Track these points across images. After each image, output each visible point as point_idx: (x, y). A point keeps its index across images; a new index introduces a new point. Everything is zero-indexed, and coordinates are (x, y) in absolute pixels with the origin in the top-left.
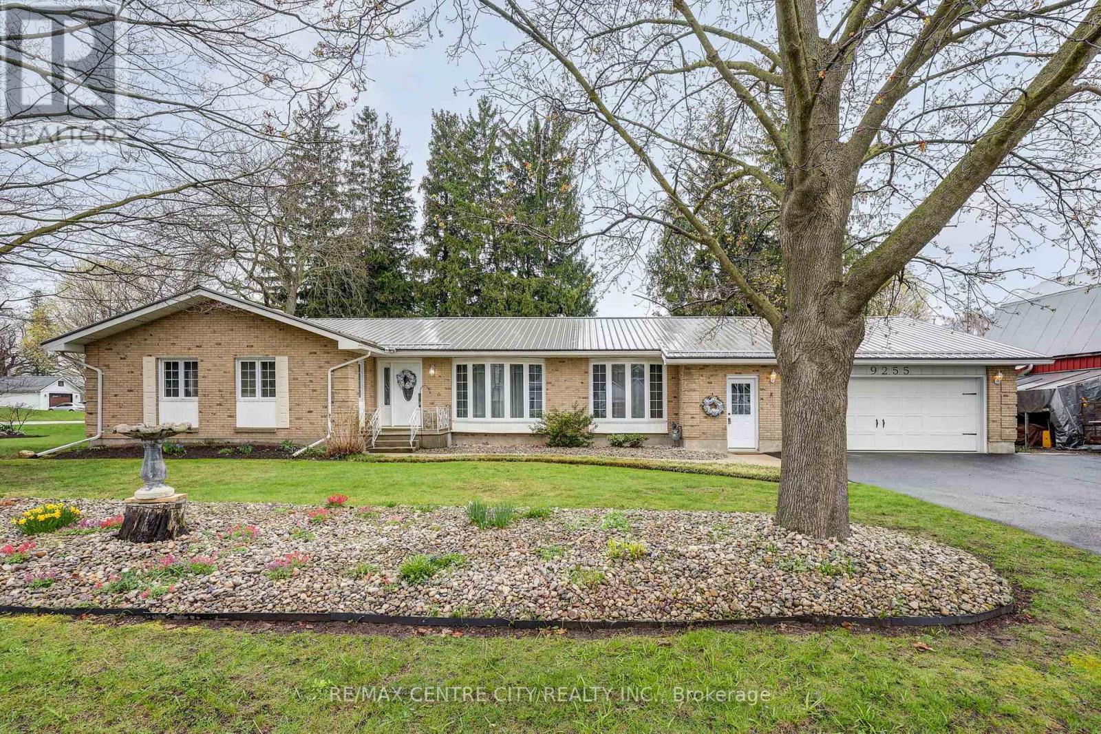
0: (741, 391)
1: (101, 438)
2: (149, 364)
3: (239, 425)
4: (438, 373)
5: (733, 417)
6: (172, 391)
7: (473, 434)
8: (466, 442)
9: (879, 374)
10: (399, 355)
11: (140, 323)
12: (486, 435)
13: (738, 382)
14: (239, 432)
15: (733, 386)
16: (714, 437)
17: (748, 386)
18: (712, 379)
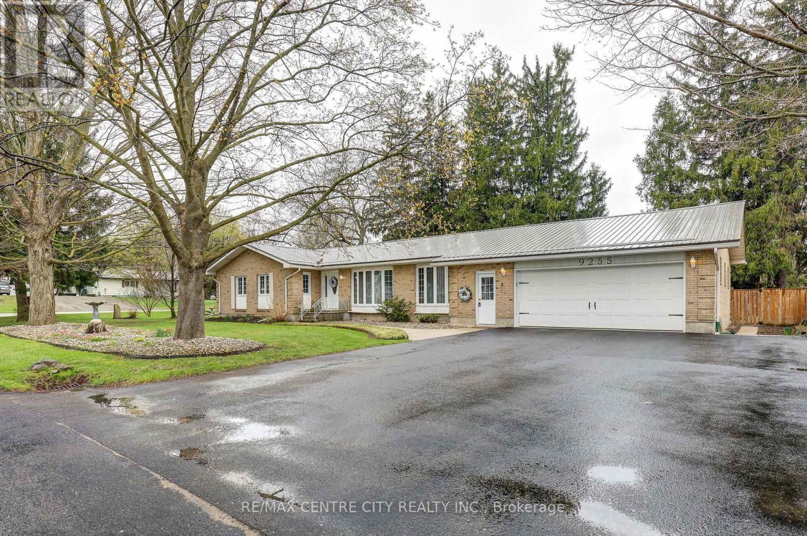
0: (488, 283)
1: (220, 314)
2: (233, 278)
3: (259, 308)
4: (345, 278)
5: (482, 302)
6: (240, 293)
7: (360, 314)
8: (358, 318)
9: (586, 265)
10: (330, 269)
11: (229, 261)
12: (365, 314)
13: (485, 276)
14: (259, 311)
15: (483, 280)
16: (467, 316)
17: (492, 279)
18: (466, 275)
